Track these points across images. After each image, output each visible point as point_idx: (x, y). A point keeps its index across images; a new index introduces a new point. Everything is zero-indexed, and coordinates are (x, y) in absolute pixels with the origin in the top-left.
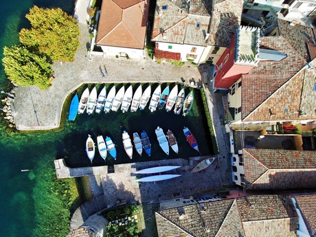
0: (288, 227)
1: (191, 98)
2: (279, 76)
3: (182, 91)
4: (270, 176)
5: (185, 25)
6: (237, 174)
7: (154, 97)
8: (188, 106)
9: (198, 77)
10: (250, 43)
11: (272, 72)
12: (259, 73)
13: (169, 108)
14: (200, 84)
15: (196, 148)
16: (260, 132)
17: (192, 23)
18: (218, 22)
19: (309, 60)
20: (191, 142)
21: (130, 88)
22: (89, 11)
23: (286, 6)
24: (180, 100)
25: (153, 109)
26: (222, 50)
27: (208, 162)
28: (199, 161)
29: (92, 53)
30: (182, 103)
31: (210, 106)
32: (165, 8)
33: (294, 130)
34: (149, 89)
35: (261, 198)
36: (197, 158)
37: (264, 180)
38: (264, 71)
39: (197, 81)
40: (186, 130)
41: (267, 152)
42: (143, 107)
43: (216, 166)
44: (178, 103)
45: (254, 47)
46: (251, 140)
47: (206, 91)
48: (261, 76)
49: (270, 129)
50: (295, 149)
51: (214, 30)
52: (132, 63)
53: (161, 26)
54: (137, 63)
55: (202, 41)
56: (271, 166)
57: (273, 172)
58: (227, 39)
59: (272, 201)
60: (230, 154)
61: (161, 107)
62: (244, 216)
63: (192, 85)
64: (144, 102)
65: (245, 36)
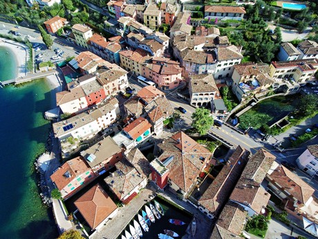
0: (241, 212)
1: (157, 204)
2: (179, 164)
3: (151, 205)
4: (216, 201)
5: (128, 180)
6: (208, 214)
7: (141, 223)
8: (160, 209)
9: (150, 192)
10: (159, 165)
11: (176, 165)
12: (172, 170)
13: (153, 220)
14: (154, 194)
15: (183, 223)
16: (196, 188)
17: (130, 177)
18: (139, 167)
19: (181, 151)
20: (179, 224)
21: (126, 232)
22: (67, 219)
23: (153, 133)
24: (154, 211)
25: (147, 229)
26: (150, 175)
27: (194, 223)
28: (191, 228)
29: (90, 237)
30: (156, 211)
31: (169, 198)
32: (113, 182)
33: (205, 174)
34: (135, 222)
35: (223, 212)
36: (189, 228)
37: (217, 205)
38: (173, 168)
39: (152, 194)
40: (171, 221)
41: (206, 193)
42: (141, 234)
43: (198, 221)
44: (155, 213)
45: (161, 165)
46: (197, 195)
47: (160, 194)
48: (174, 170)
49: (198, 183)
50: (213, 180)
51: (141, 171)
52: (115, 219)
53: (119, 190)
54: (117, 217)
55: (140, 179)
56: (213, 197)
57: (215, 198)
58: (149, 170)
59: (227, 209)
60: (198, 209)
61: (150, 224)
62: (226, 227)
63: (152, 198)
64: (139, 231)
65: (154, 164)
